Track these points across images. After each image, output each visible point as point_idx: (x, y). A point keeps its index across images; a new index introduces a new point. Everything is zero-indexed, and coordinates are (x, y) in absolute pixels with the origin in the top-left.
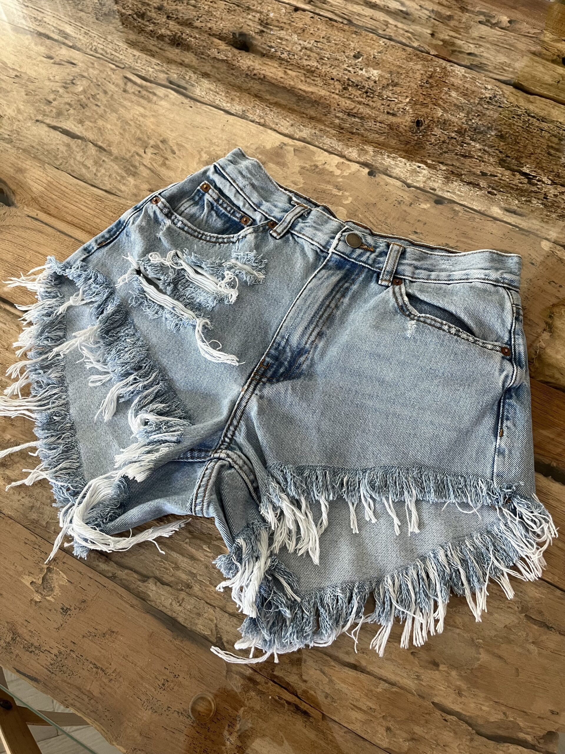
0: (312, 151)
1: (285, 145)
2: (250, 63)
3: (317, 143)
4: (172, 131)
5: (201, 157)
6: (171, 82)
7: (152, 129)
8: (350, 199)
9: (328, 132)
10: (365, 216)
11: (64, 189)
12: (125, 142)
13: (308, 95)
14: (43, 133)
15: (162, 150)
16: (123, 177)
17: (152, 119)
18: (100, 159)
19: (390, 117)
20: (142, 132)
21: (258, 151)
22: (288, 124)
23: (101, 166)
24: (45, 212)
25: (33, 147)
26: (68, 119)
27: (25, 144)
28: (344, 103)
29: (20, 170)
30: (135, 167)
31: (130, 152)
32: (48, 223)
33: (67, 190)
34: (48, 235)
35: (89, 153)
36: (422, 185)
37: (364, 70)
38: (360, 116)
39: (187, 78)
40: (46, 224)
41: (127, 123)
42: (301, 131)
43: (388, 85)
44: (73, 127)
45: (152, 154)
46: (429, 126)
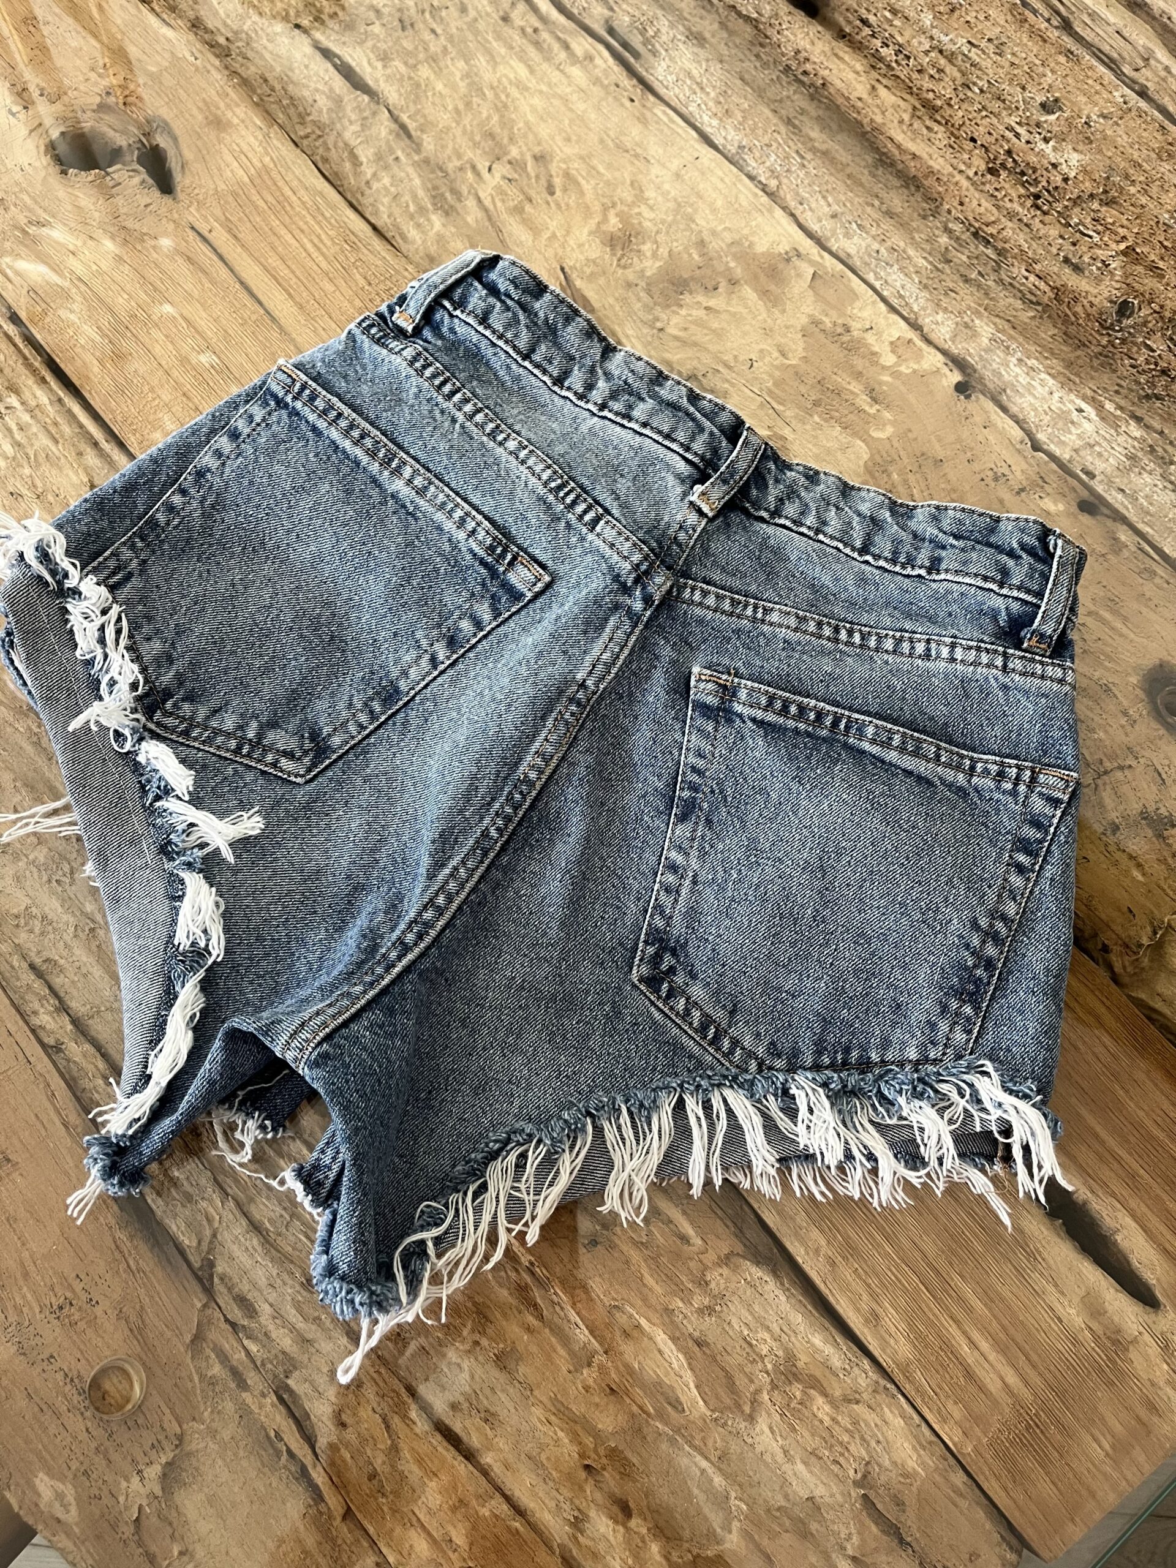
0: (852, 291)
1: (799, 255)
2: (803, 43)
3: (871, 277)
4: (568, 140)
5: (605, 219)
6: (611, 31)
7: (527, 123)
8: (889, 430)
9: (909, 258)
10: (906, 481)
11: (290, 193)
12: (458, 132)
13: (904, 158)
14: (298, 56)
15: (528, 175)
16: (422, 210)
17: (536, 101)
18: (391, 151)
19: (1067, 270)
20: (503, 124)
21: (733, 250)
22: (826, 209)
23: (386, 167)
24: (230, 231)
25: (266, 81)
26: (362, 43)
27: (253, 69)
28: (975, 203)
29: (218, 123)
30: (455, 192)
31: (459, 156)
32: (226, 256)
33: (294, 198)
34: (213, 282)
35: (374, 131)
36: (1065, 455)
37: (1052, 143)
38: (1000, 245)
39: (651, 33)
40: (221, 258)
41: (481, 89)
42: (847, 235)
43: (1092, 196)
44: (365, 63)
45: (504, 177)
46: (1145, 324)
